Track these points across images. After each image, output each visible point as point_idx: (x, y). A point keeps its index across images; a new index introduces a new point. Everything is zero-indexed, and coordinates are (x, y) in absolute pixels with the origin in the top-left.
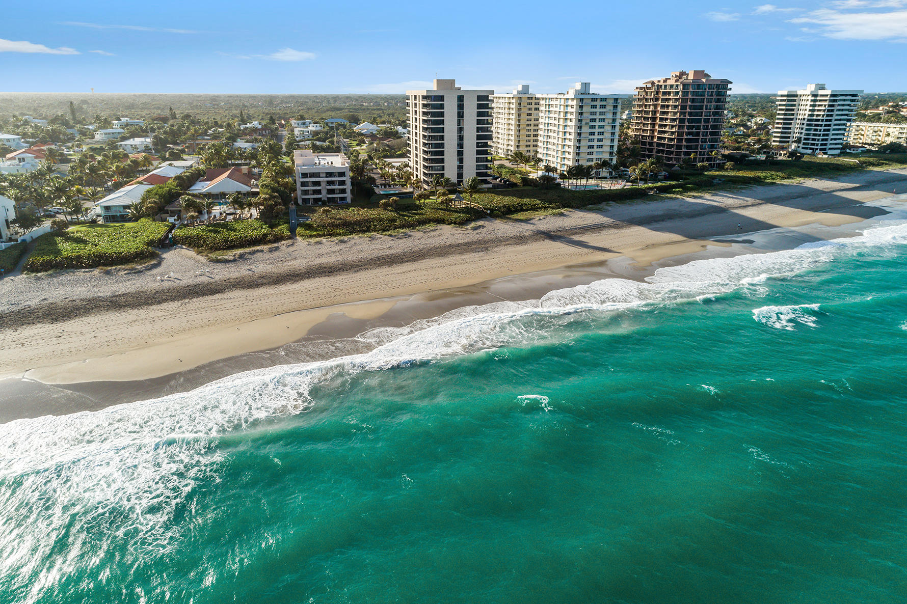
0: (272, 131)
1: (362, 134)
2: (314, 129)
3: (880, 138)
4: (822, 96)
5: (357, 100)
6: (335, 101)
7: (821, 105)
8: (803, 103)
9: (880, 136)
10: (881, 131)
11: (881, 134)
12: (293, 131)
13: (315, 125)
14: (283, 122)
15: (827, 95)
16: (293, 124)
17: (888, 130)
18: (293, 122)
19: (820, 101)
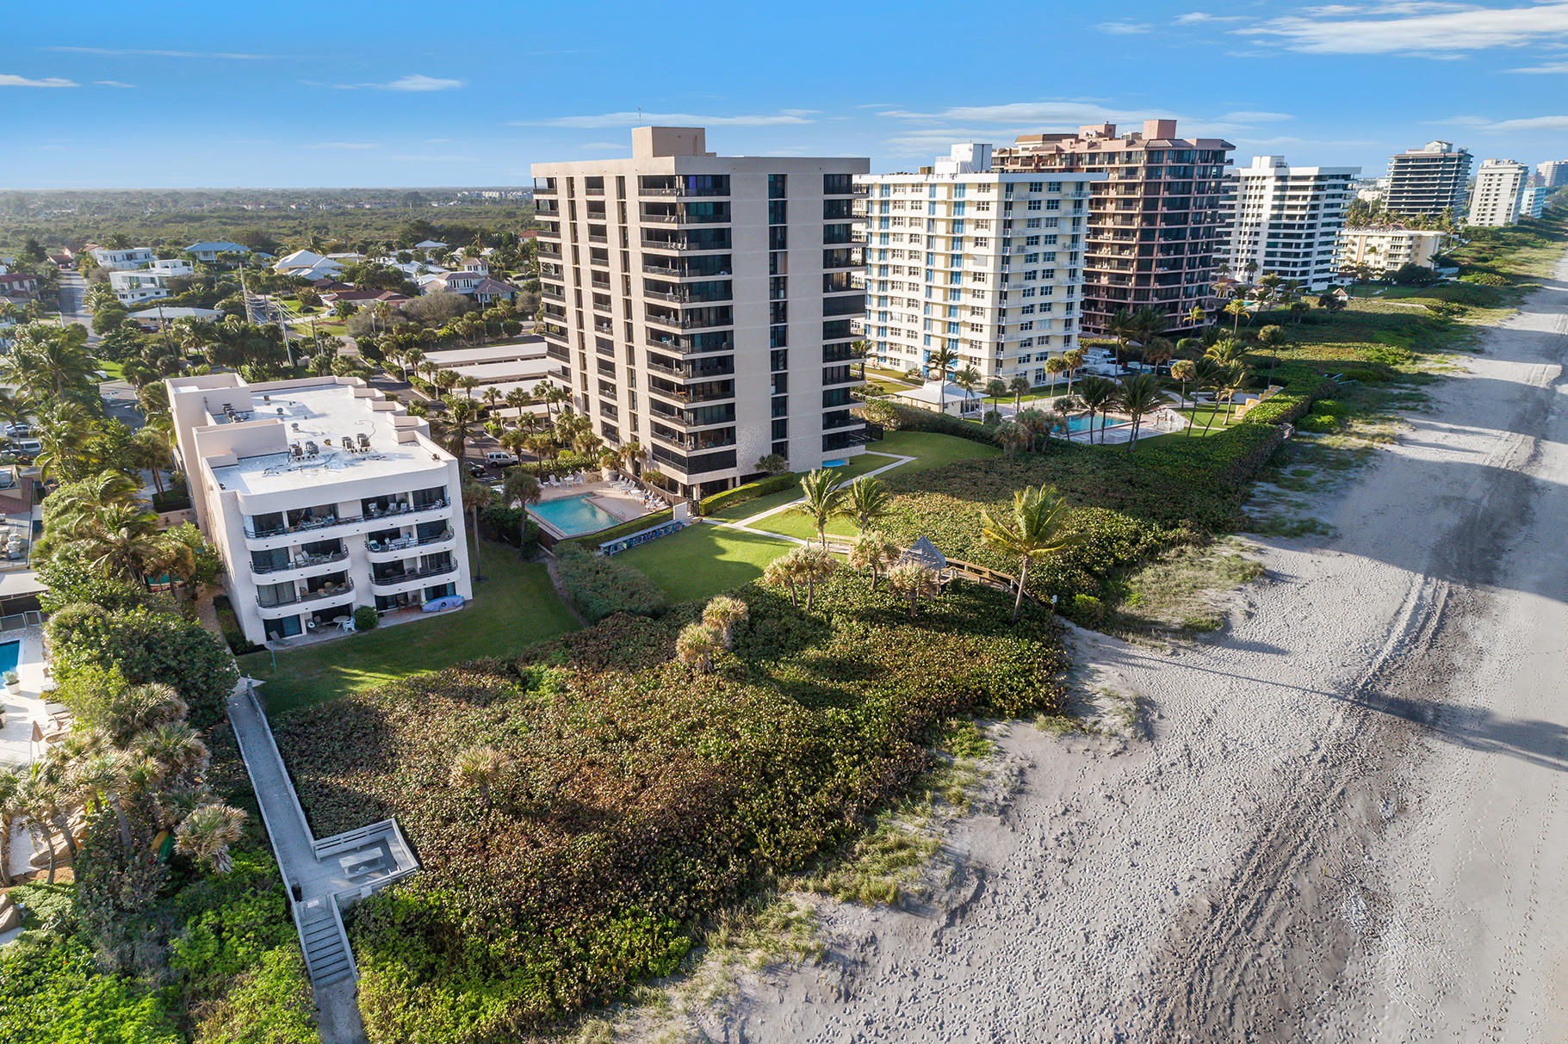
0: (41, 280)
1: (306, 282)
2: (169, 273)
3: (1354, 257)
4: (1295, 178)
5: (223, 199)
6: (175, 202)
7: (1296, 198)
8: (1253, 192)
9: (1353, 252)
10: (1354, 244)
11: (1355, 249)
12: (104, 278)
13: (168, 262)
14: (67, 253)
15: (1307, 178)
16: (100, 259)
17: (1369, 241)
18: (98, 253)
19: (1293, 188)
